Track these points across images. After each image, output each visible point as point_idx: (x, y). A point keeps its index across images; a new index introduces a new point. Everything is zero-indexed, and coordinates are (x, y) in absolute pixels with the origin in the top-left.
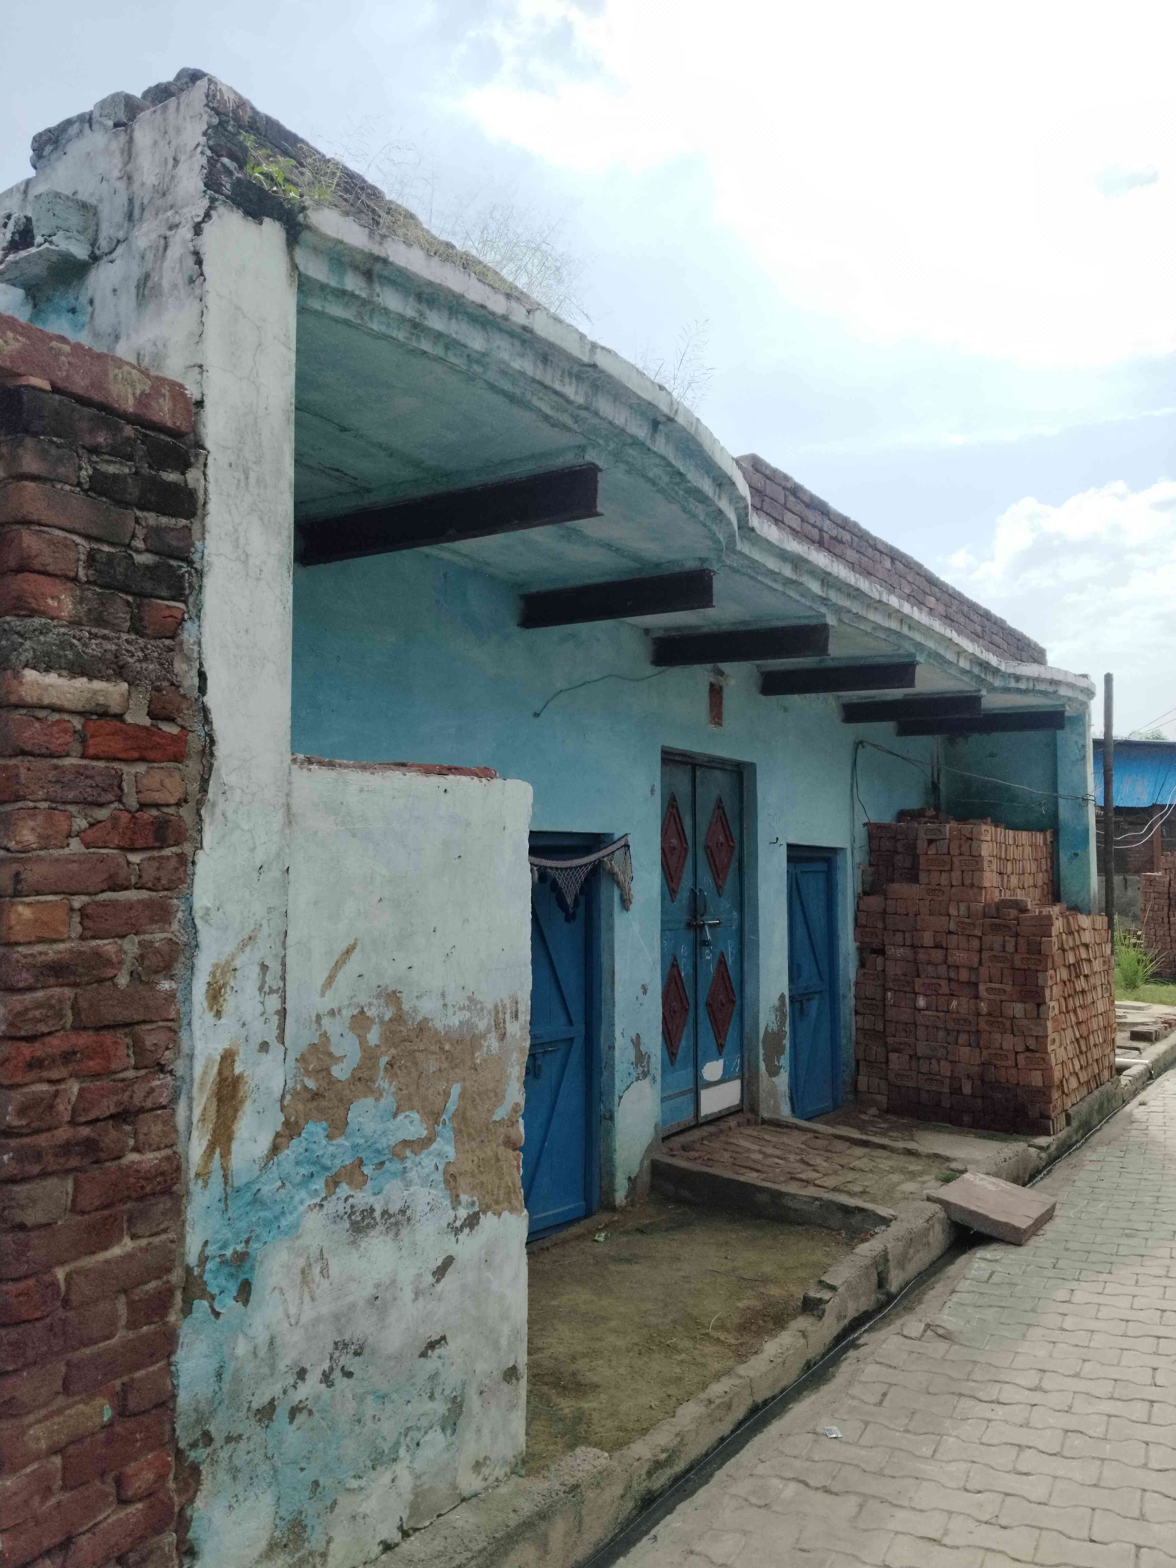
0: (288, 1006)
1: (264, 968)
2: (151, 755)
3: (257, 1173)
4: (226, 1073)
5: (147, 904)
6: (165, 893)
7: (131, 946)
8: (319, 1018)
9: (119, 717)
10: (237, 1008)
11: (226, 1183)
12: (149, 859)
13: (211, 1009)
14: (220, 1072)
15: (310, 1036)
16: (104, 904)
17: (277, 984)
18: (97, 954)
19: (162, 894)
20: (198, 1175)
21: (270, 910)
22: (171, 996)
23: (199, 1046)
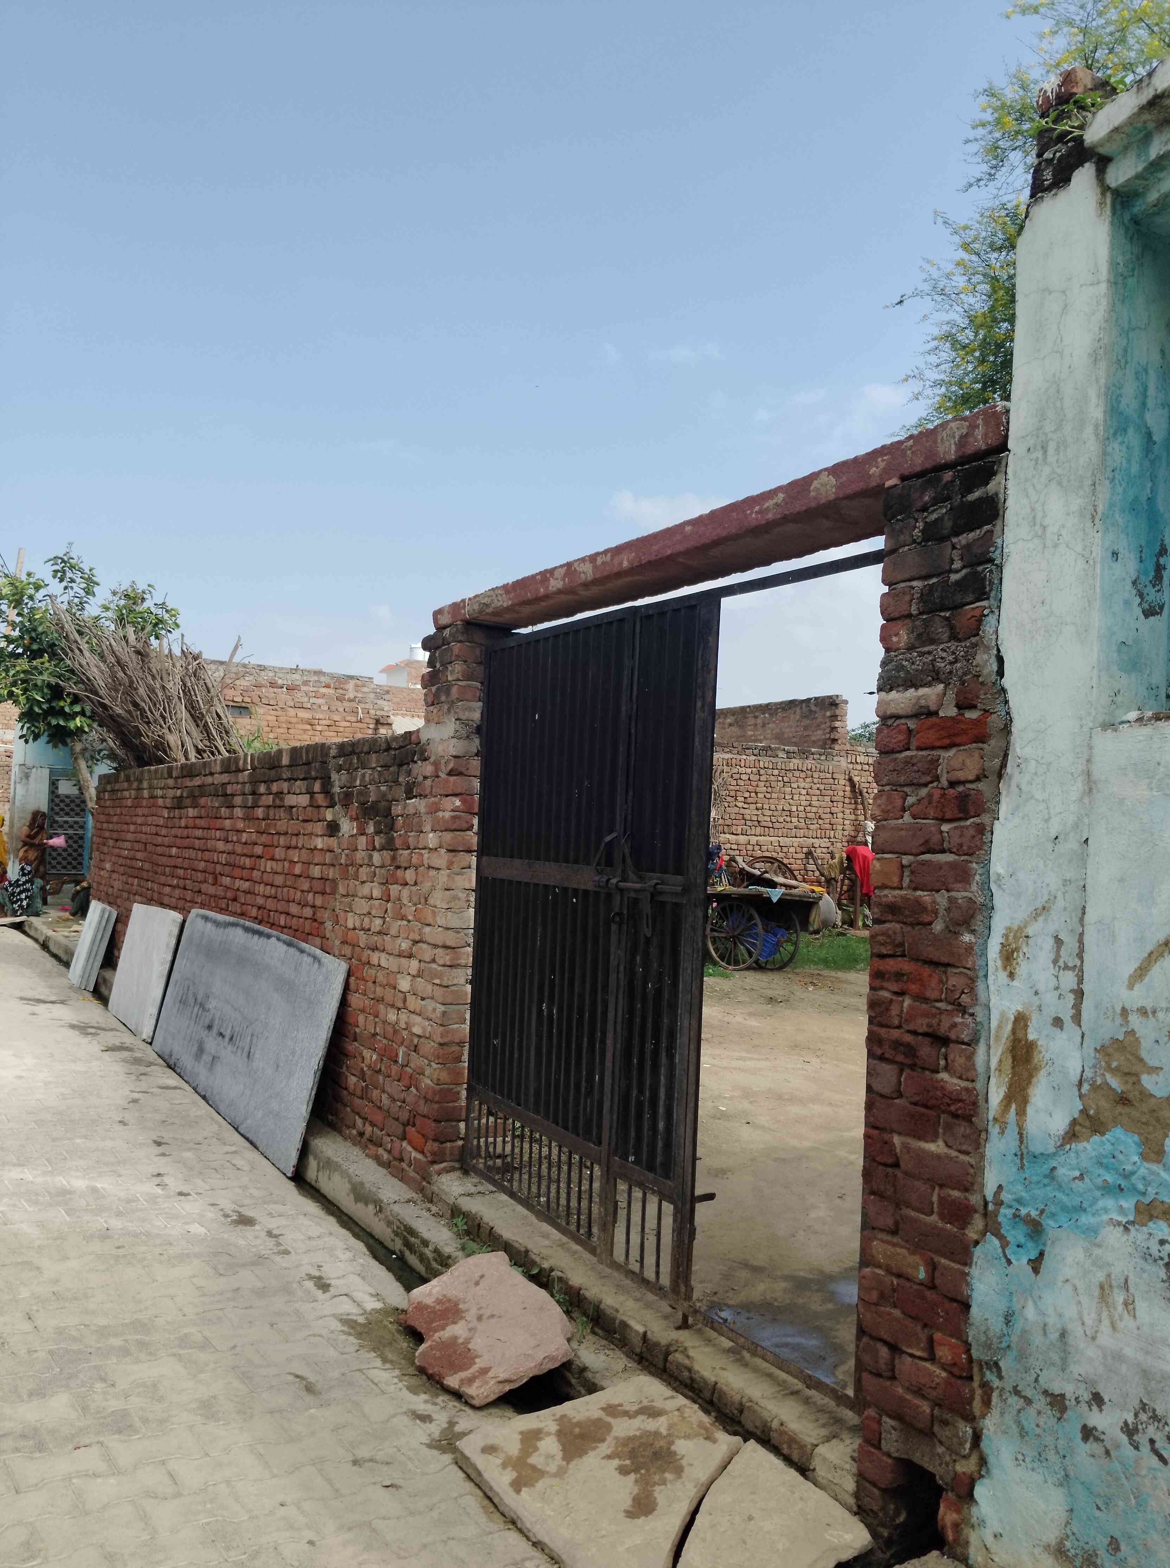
0: (1085, 987)
1: (1058, 942)
2: (957, 740)
3: (1052, 1150)
4: (1020, 1035)
5: (953, 866)
6: (966, 857)
7: (942, 899)
8: (1124, 1012)
9: (936, 713)
10: (1030, 975)
11: (1021, 1142)
12: (956, 828)
13: (1005, 968)
14: (1014, 1031)
15: (1111, 1030)
16: (923, 863)
17: (1074, 961)
18: (918, 902)
19: (963, 858)
20: (995, 1119)
21: (1066, 882)
22: (970, 948)
23: (994, 1001)
